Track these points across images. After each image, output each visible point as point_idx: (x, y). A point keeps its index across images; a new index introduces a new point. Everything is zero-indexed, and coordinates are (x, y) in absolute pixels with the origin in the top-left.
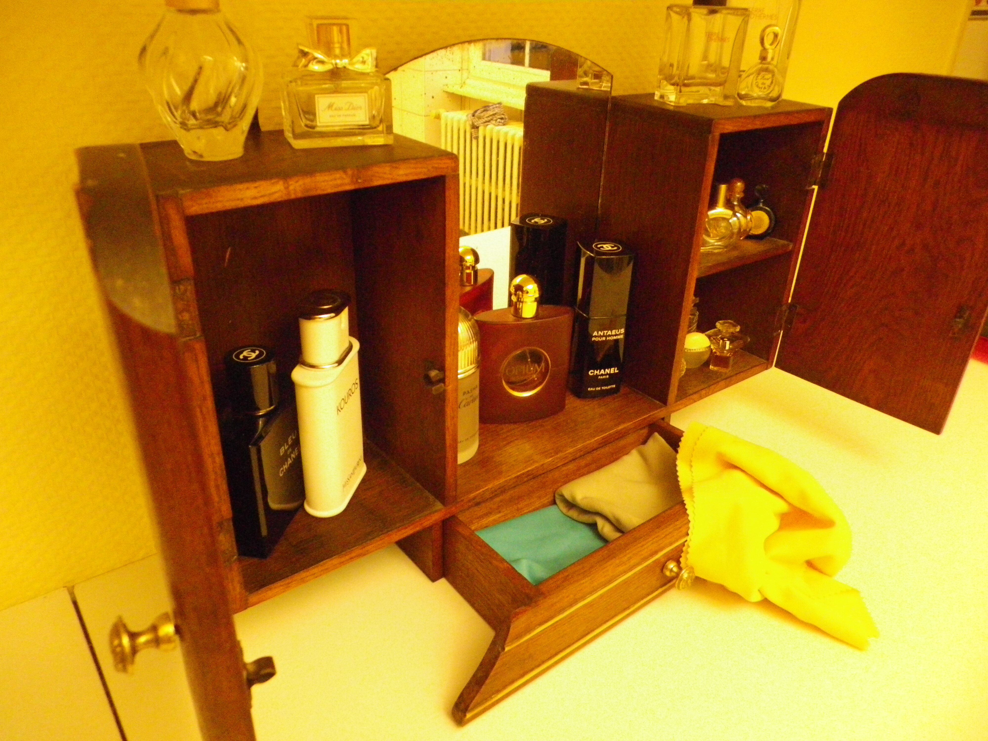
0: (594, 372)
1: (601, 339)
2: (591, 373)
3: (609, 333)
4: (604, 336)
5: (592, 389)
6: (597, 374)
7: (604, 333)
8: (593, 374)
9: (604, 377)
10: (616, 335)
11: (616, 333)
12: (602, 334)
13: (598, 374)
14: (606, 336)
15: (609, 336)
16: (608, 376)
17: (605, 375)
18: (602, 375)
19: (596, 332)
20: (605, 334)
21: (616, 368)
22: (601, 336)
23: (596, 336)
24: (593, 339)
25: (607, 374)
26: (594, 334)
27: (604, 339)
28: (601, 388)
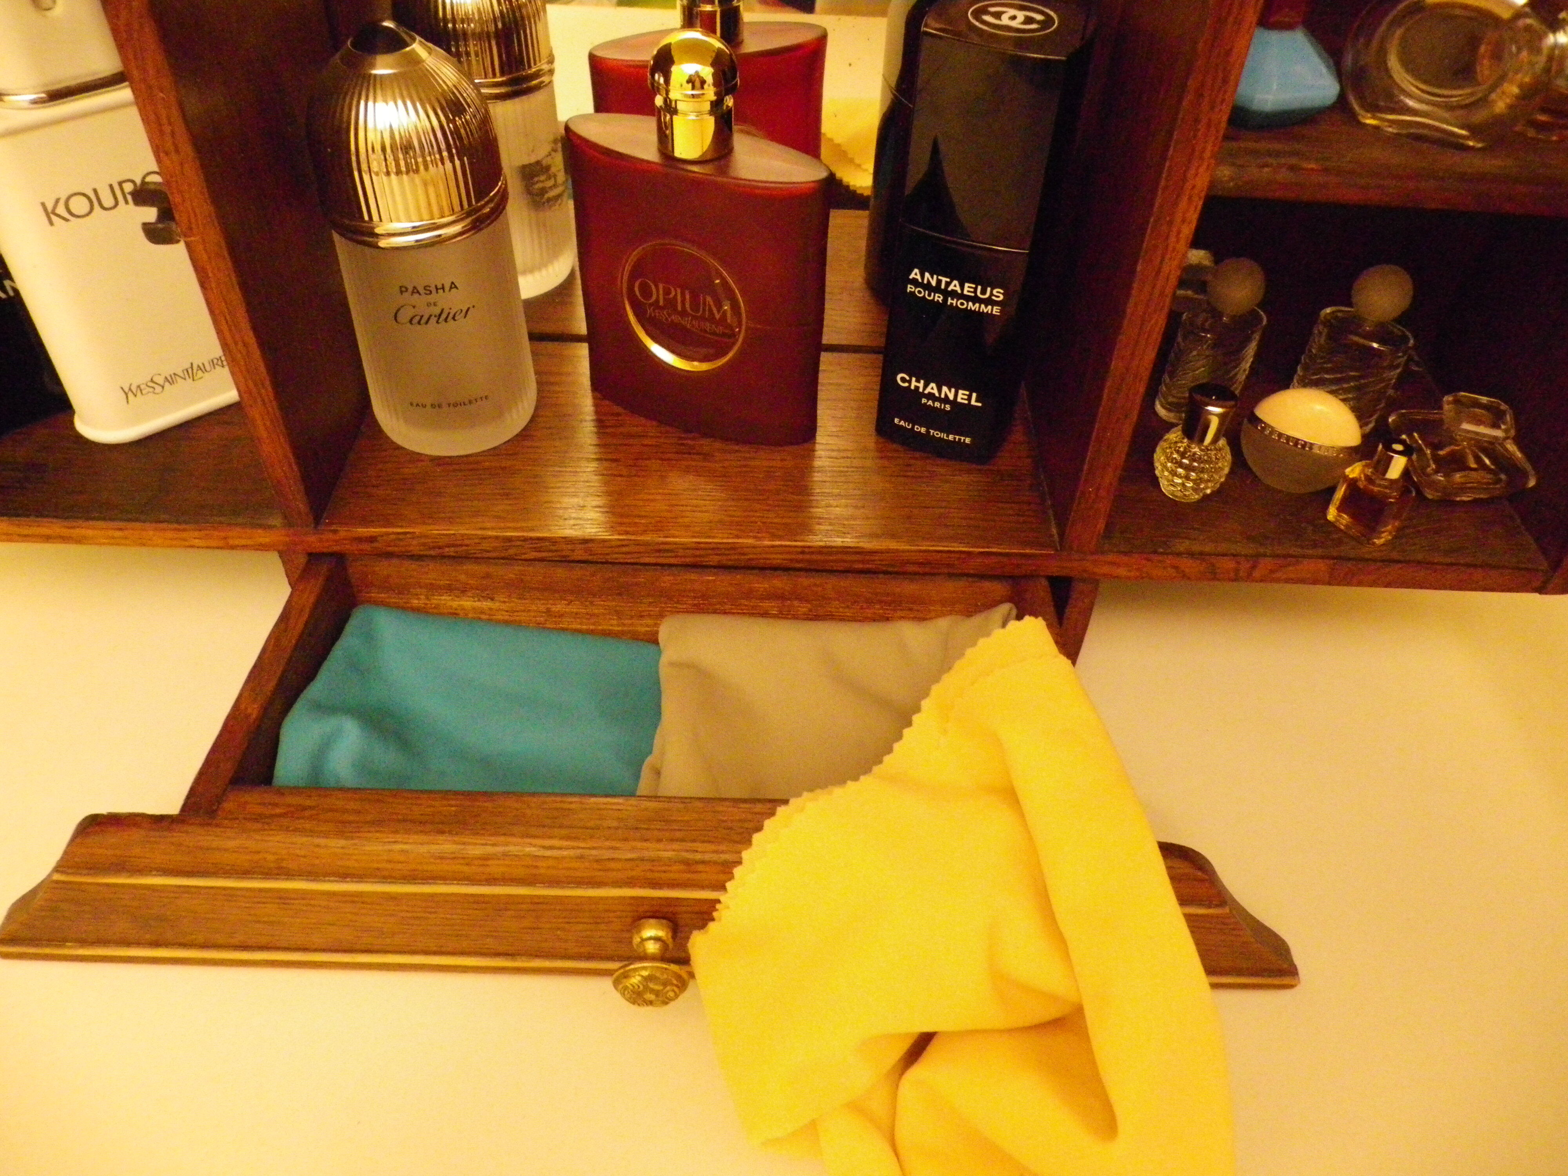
0: (910, 382)
1: (929, 295)
2: (903, 380)
3: (955, 286)
4: (937, 289)
5: (902, 423)
6: (917, 388)
7: (939, 282)
8: (906, 385)
9: (937, 404)
10: (975, 299)
11: (975, 292)
12: (934, 283)
13: (921, 390)
14: (946, 294)
15: (953, 294)
16: (948, 408)
17: (939, 399)
18: (931, 396)
19: (916, 271)
20: (943, 287)
21: (974, 395)
22: (928, 287)
23: (915, 282)
24: (910, 288)
25: (946, 400)
26: (912, 276)
27: (938, 298)
28: (928, 432)
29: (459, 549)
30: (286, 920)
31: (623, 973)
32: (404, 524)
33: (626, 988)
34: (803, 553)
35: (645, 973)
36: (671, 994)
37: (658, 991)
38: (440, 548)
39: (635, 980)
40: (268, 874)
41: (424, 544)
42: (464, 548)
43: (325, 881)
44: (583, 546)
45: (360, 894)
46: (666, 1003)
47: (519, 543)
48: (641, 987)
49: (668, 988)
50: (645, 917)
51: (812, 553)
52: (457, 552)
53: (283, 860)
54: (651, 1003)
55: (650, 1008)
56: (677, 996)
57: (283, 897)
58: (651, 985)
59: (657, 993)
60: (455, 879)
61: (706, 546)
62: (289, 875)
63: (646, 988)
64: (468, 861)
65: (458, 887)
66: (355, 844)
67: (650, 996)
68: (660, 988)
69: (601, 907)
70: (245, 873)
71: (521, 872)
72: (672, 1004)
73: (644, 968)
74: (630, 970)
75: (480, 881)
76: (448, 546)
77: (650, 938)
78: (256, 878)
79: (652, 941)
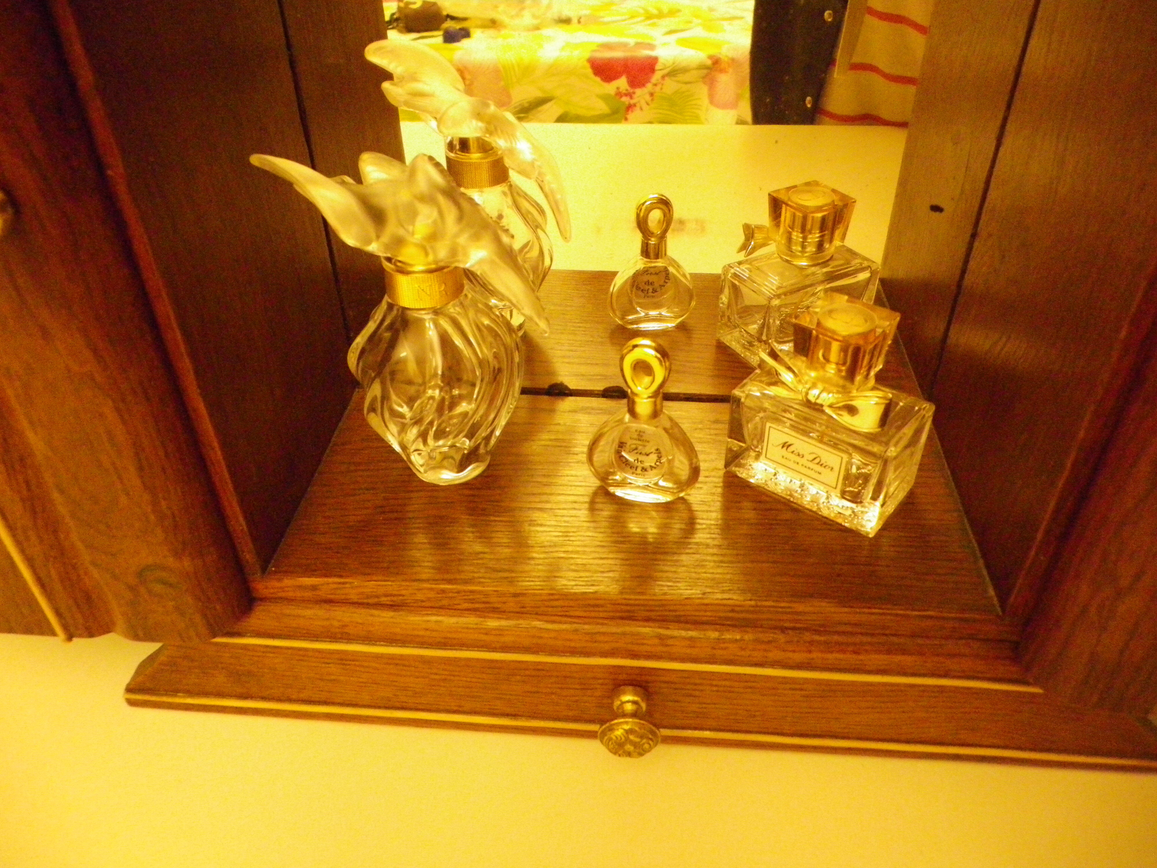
29: (395, 599)
30: (342, 678)
31: (608, 727)
32: (344, 574)
33: (610, 739)
34: (733, 611)
35: (627, 727)
36: (647, 746)
37: (636, 743)
38: (377, 597)
39: (619, 732)
40: (334, 638)
41: (362, 593)
42: (401, 598)
43: (376, 645)
44: (514, 599)
45: (402, 657)
46: (641, 755)
47: (450, 595)
48: (623, 738)
49: (644, 741)
50: (625, 685)
51: (742, 612)
52: (392, 601)
53: (346, 626)
54: (629, 754)
55: (628, 759)
56: (651, 748)
57: (343, 658)
58: (632, 737)
59: (635, 745)
60: (478, 647)
61: (637, 602)
62: (348, 638)
63: (627, 739)
64: (487, 632)
65: (478, 653)
66: (401, 615)
67: (629, 747)
68: (637, 740)
69: (590, 675)
70: (315, 637)
71: (527, 642)
72: (648, 756)
73: (627, 723)
74: (614, 724)
75: (495, 648)
76: (386, 596)
77: (628, 702)
78: (325, 641)
79: (630, 704)
